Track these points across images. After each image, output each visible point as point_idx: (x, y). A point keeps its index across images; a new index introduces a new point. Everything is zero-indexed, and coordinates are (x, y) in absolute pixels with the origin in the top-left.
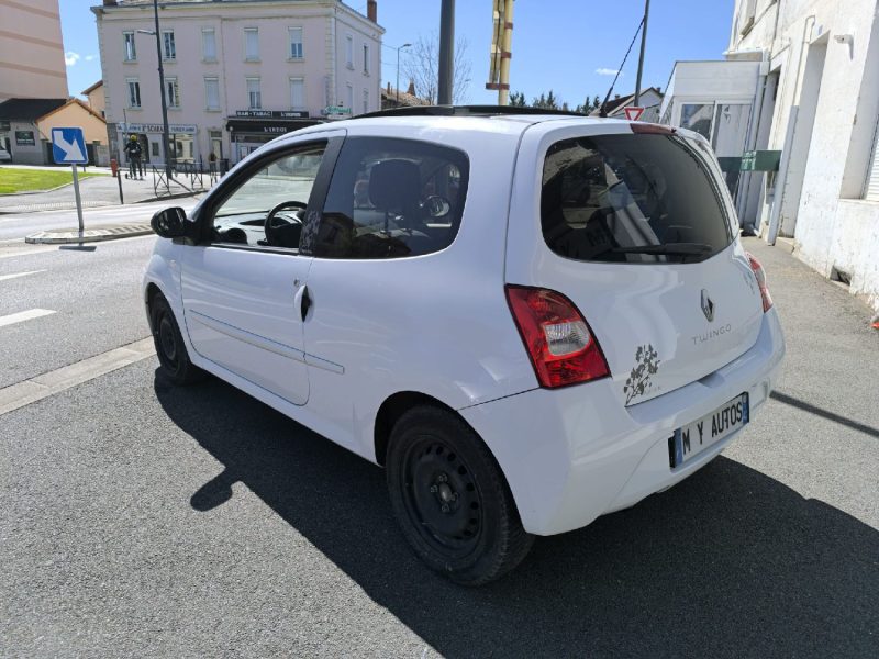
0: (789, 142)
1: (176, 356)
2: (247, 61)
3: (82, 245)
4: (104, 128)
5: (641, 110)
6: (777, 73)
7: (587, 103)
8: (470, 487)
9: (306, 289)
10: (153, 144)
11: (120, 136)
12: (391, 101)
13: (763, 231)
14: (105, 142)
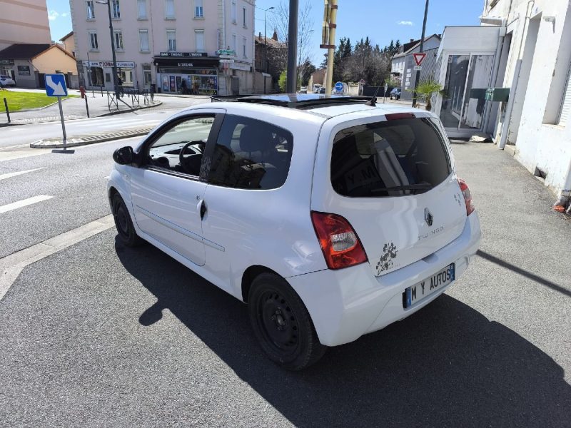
0: (515, 84)
1: (128, 230)
2: (167, 20)
3: (65, 149)
4: (74, 64)
5: (424, 55)
6: (510, 35)
7: (392, 45)
8: (292, 319)
9: (203, 202)
10: (107, 74)
11: (85, 69)
12: (261, 44)
13: (498, 139)
14: (75, 72)
